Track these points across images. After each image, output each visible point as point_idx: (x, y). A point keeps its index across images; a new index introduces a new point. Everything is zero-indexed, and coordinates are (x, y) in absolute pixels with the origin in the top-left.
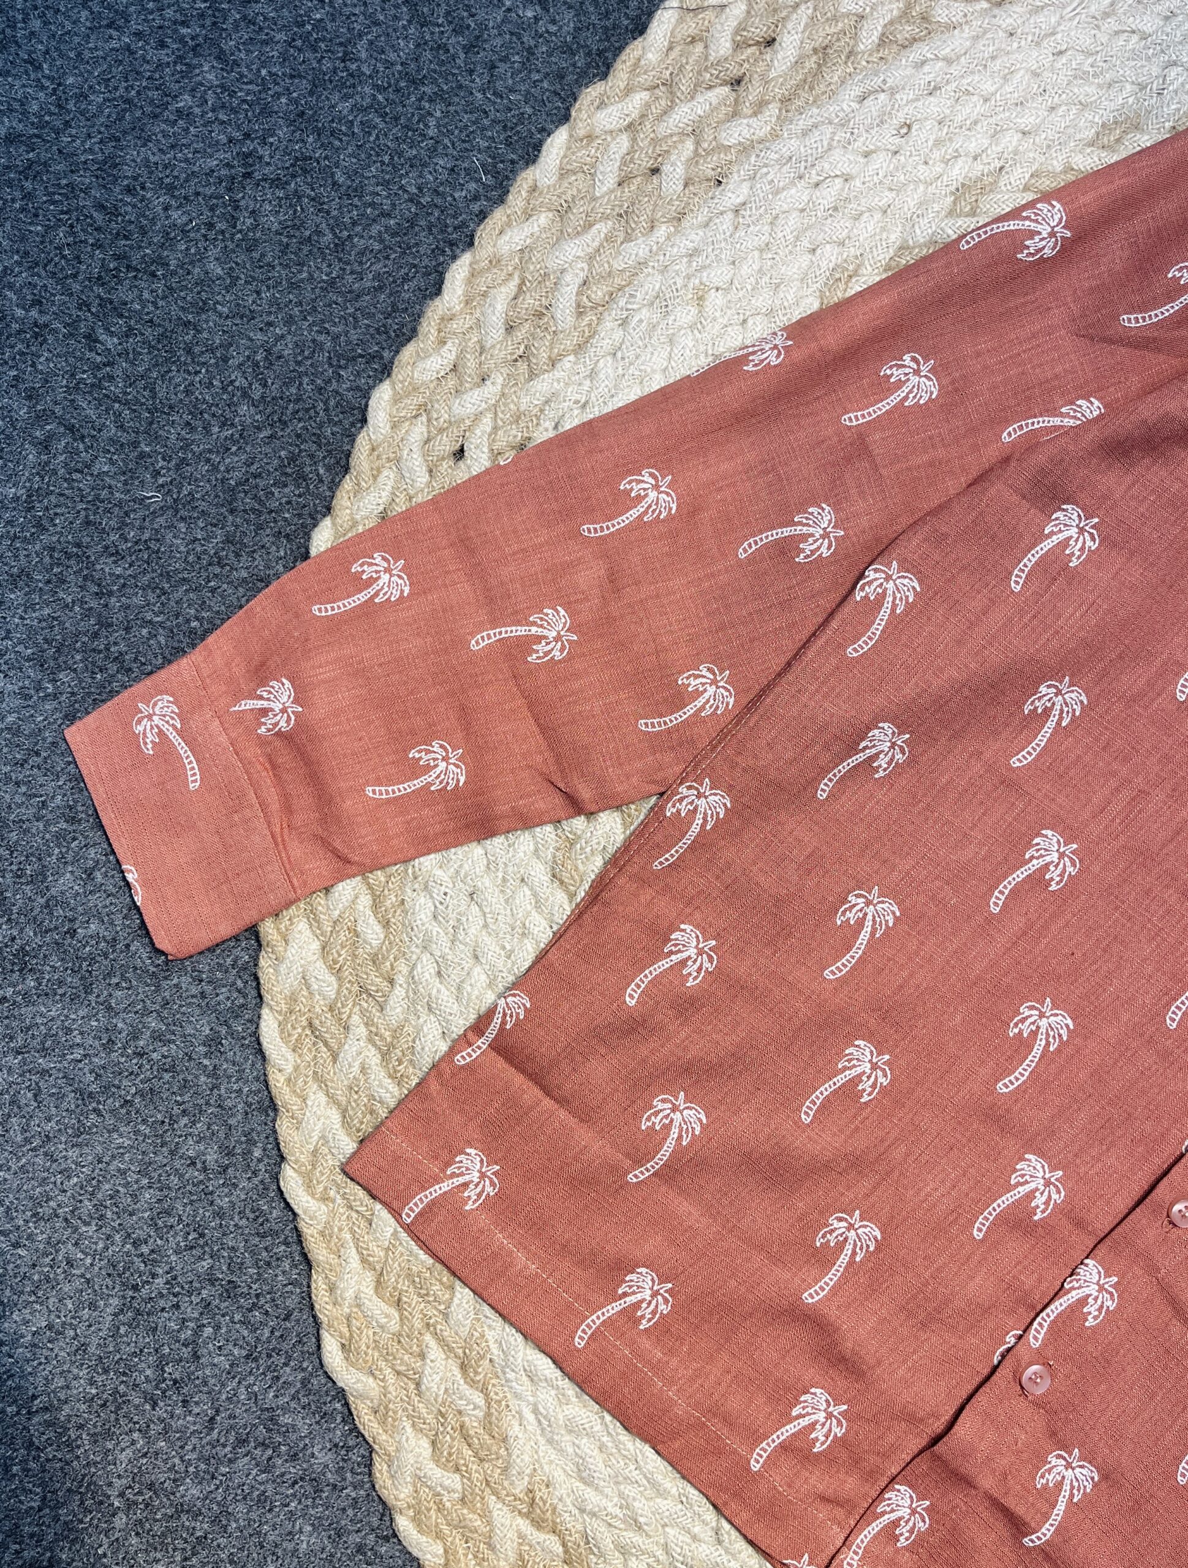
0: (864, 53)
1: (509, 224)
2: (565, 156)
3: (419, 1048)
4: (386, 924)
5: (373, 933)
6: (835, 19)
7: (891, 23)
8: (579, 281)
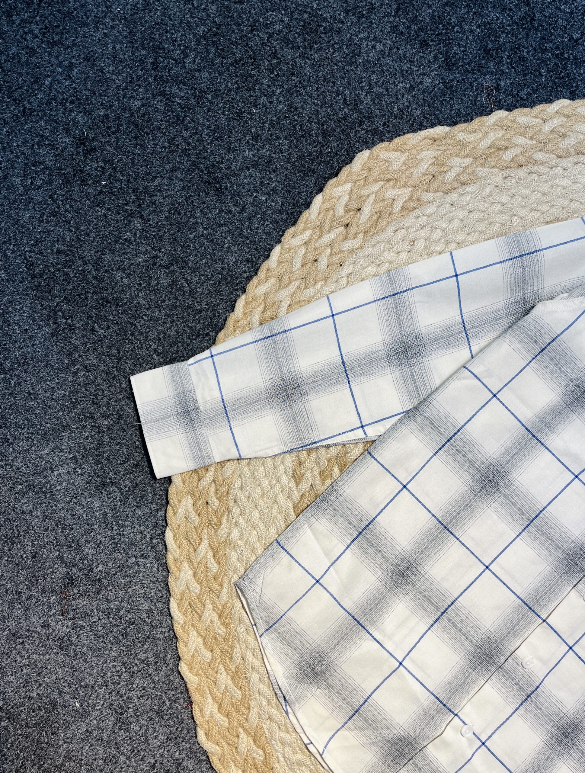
0: (395, 213)
1: (259, 284)
2: (280, 256)
3: (233, 613)
4: (219, 563)
5: (214, 567)
6: (383, 200)
7: (405, 202)
8: (287, 305)
